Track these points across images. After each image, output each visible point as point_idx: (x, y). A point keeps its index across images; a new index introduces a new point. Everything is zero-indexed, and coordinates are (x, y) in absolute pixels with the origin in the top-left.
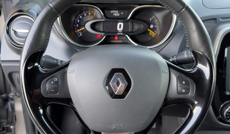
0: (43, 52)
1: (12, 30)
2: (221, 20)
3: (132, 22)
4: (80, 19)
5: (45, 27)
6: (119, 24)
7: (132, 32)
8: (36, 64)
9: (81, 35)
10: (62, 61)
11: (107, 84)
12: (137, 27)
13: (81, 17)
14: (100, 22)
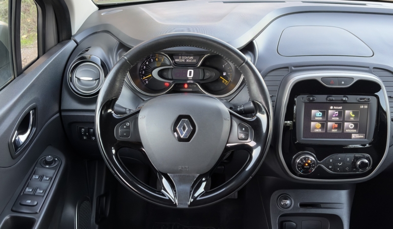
0: (116, 99)
1: (76, 77)
2: (293, 68)
3: (203, 69)
4: (146, 65)
5: (120, 76)
6: (189, 71)
7: (203, 80)
8: (110, 111)
9: (147, 82)
10: (130, 110)
11: (175, 130)
12: (210, 74)
13: (147, 63)
14: (168, 69)
